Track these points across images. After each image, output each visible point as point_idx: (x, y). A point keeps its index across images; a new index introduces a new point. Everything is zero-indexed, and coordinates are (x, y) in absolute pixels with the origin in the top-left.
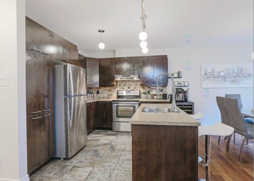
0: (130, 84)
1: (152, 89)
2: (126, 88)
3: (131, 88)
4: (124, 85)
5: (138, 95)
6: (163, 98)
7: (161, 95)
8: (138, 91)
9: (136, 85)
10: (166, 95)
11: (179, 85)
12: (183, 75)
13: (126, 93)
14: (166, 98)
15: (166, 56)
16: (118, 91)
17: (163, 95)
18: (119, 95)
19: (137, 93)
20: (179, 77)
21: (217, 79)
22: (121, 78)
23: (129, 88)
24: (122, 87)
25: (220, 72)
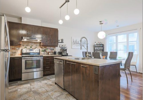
0: (32, 44)
1: (48, 48)
2: (29, 47)
3: (33, 47)
4: (27, 45)
5: (39, 52)
6: (54, 54)
7: (53, 52)
8: (39, 50)
9: (36, 46)
10: (56, 52)
11: (62, 47)
12: (64, 41)
13: (29, 51)
14: (56, 54)
15: (57, 29)
16: (22, 49)
17: (54, 52)
18: (23, 52)
19: (38, 51)
20: (62, 42)
21: (77, 45)
22: (27, 40)
23: (31, 47)
24: (25, 46)
25: (78, 42)
